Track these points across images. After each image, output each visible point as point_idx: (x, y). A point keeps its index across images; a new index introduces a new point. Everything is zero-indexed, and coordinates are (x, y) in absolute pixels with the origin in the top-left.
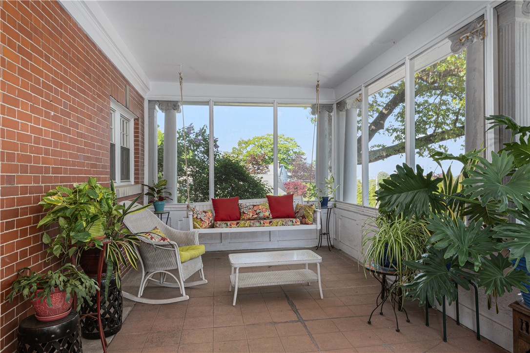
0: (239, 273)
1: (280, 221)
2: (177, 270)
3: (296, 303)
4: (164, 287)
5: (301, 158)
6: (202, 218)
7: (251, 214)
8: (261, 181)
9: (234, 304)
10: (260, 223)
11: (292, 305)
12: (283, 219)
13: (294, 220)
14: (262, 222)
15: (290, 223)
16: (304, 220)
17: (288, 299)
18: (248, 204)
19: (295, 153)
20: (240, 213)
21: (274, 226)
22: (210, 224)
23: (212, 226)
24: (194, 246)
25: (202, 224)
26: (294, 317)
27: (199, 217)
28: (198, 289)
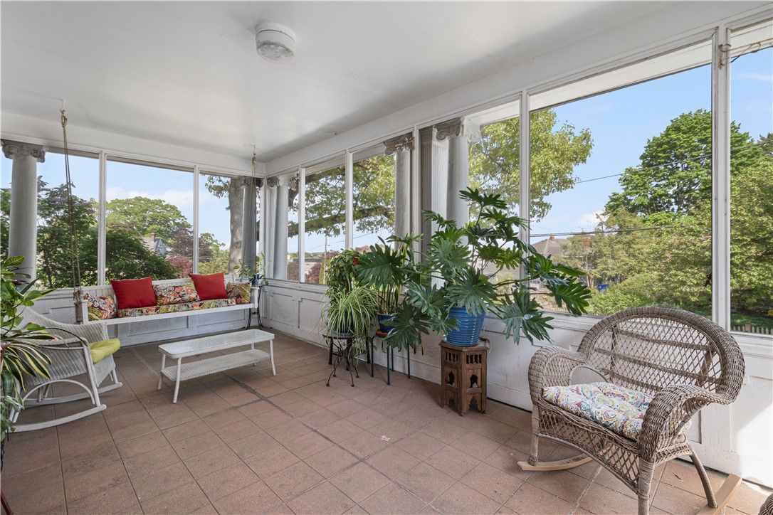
0: (182, 363)
1: (212, 302)
2: (87, 374)
3: (249, 385)
4: (45, 405)
5: (187, 230)
6: (101, 306)
7: (172, 298)
8: (164, 258)
9: (175, 401)
10: (188, 307)
11: (246, 387)
12: (216, 300)
13: (229, 300)
14: (190, 305)
15: (225, 304)
16: (239, 299)
17: (239, 383)
18: (165, 286)
19: (178, 224)
20: (156, 296)
21: (205, 308)
22: (113, 313)
23: (116, 316)
24: (102, 342)
25: (101, 314)
26: (255, 397)
27: (96, 304)
28: (108, 396)
